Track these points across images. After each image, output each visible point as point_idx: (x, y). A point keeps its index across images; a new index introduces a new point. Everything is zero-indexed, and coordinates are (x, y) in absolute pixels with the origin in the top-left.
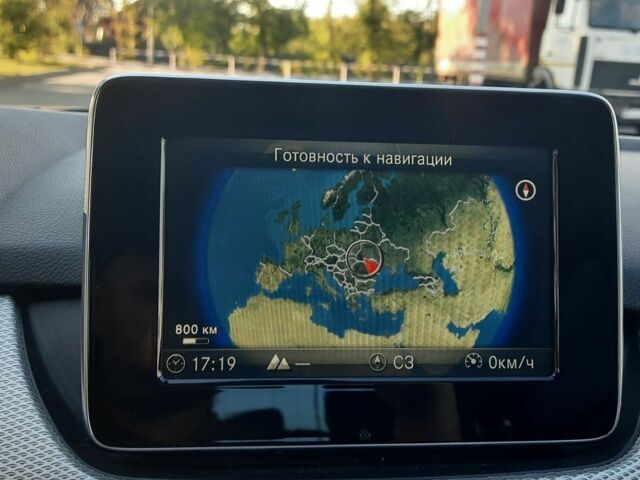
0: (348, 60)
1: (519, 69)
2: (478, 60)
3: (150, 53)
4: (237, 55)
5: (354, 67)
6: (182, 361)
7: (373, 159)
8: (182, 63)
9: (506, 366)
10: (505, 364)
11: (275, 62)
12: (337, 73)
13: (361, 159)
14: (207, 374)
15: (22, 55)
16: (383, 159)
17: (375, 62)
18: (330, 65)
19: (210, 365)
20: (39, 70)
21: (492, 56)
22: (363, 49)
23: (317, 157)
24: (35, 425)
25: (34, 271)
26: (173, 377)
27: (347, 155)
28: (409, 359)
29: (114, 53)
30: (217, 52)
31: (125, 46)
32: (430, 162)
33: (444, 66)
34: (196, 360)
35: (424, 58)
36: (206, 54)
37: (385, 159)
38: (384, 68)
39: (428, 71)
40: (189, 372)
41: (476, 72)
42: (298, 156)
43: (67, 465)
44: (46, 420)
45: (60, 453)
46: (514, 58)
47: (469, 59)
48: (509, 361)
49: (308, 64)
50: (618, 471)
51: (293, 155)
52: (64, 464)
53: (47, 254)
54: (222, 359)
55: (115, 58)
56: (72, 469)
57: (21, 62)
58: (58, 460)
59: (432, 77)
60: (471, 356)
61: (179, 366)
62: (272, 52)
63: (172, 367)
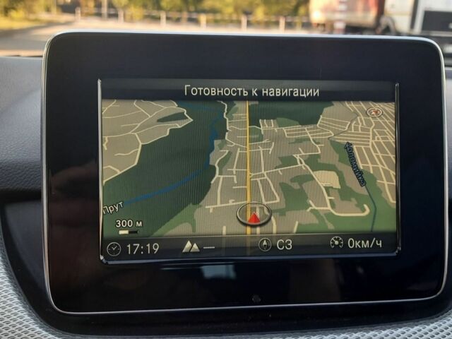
0: (247, 13)
1: (370, 17)
2: (341, 12)
3: (105, 10)
4: (167, 11)
5: (252, 18)
6: (118, 247)
7: (259, 92)
8: (128, 17)
9: (361, 246)
10: (360, 244)
11: (194, 16)
12: (239, 22)
13: (250, 92)
14: (138, 256)
15: (13, 14)
16: (267, 92)
17: (266, 14)
18: (234, 17)
19: (140, 250)
20: (26, 25)
21: (351, 9)
22: (258, 5)
23: (216, 91)
24: (10, 297)
25: (8, 180)
26: (112, 259)
27: (240, 89)
28: (289, 242)
29: (79, 12)
30: (153, 9)
31: (87, 6)
32: (303, 93)
33: (317, 16)
34: (129, 246)
35: (302, 10)
36: (145, 11)
37: (269, 92)
38: (273, 19)
39: (305, 20)
40: (124, 255)
41: (340, 20)
42: (202, 91)
43: (34, 327)
44: (18, 293)
45: (29, 318)
46: (366, 9)
47: (334, 11)
48: (363, 242)
49: (218, 17)
50: (445, 323)
51: (199, 91)
52: (32, 326)
53: (17, 167)
54: (148, 245)
55: (80, 15)
56: (38, 329)
57: (12, 19)
58: (27, 323)
59: (307, 25)
60: (335, 239)
61: (117, 251)
62: (192, 8)
63: (111, 251)
